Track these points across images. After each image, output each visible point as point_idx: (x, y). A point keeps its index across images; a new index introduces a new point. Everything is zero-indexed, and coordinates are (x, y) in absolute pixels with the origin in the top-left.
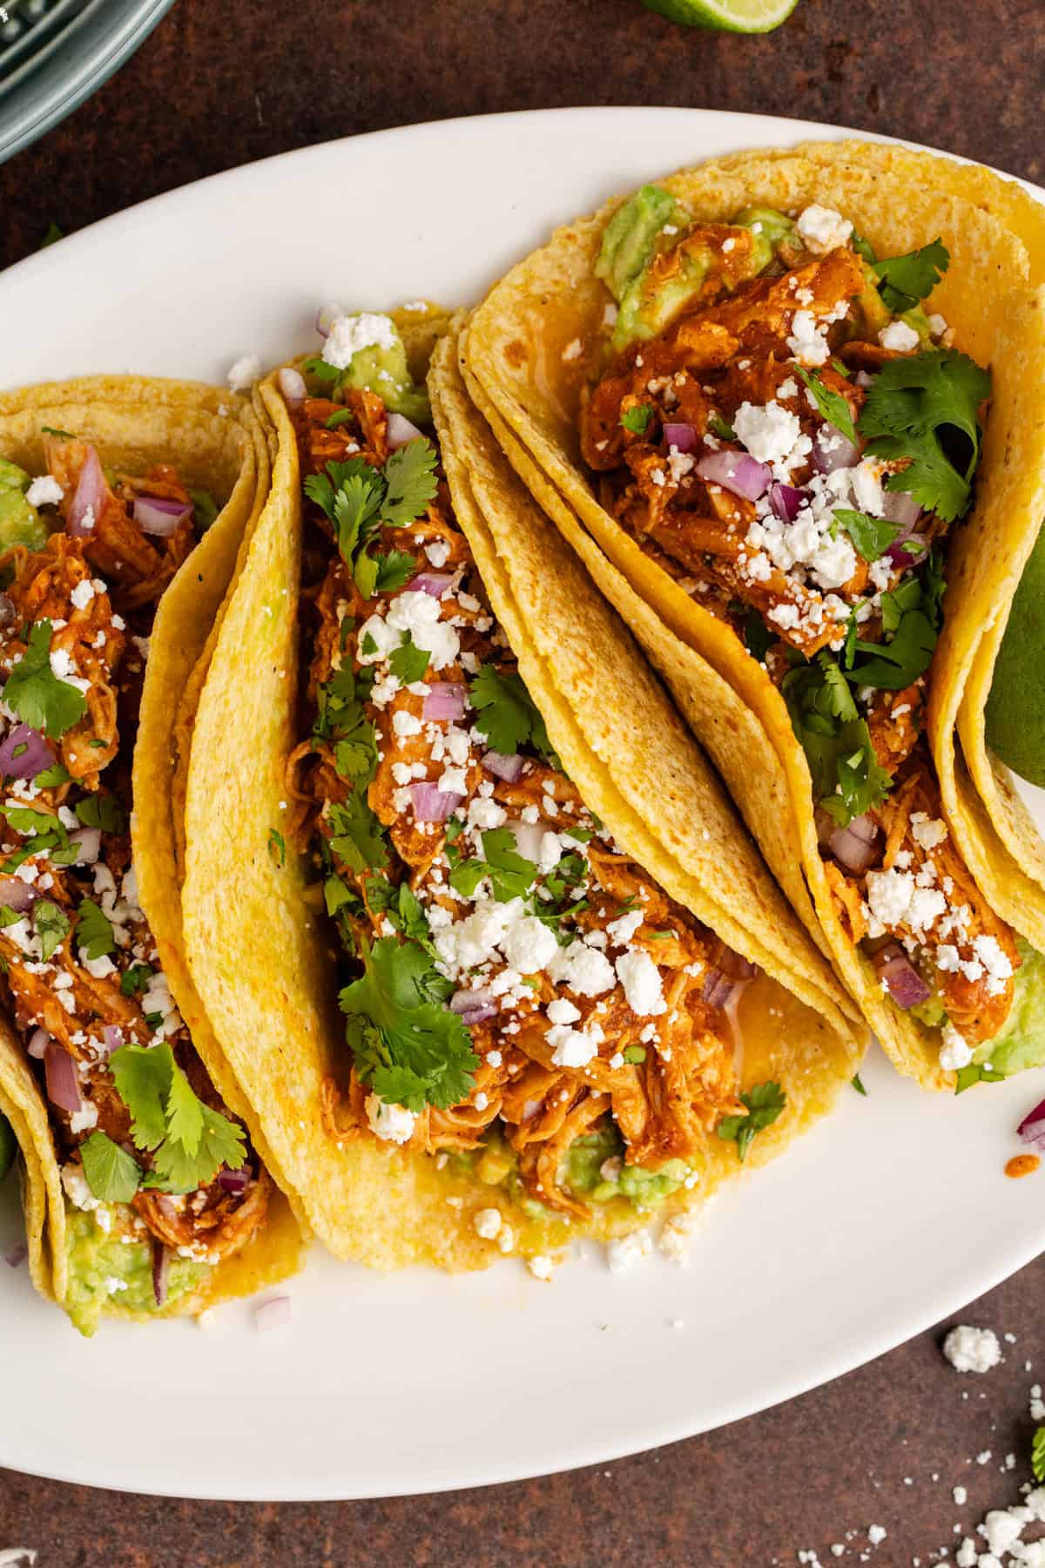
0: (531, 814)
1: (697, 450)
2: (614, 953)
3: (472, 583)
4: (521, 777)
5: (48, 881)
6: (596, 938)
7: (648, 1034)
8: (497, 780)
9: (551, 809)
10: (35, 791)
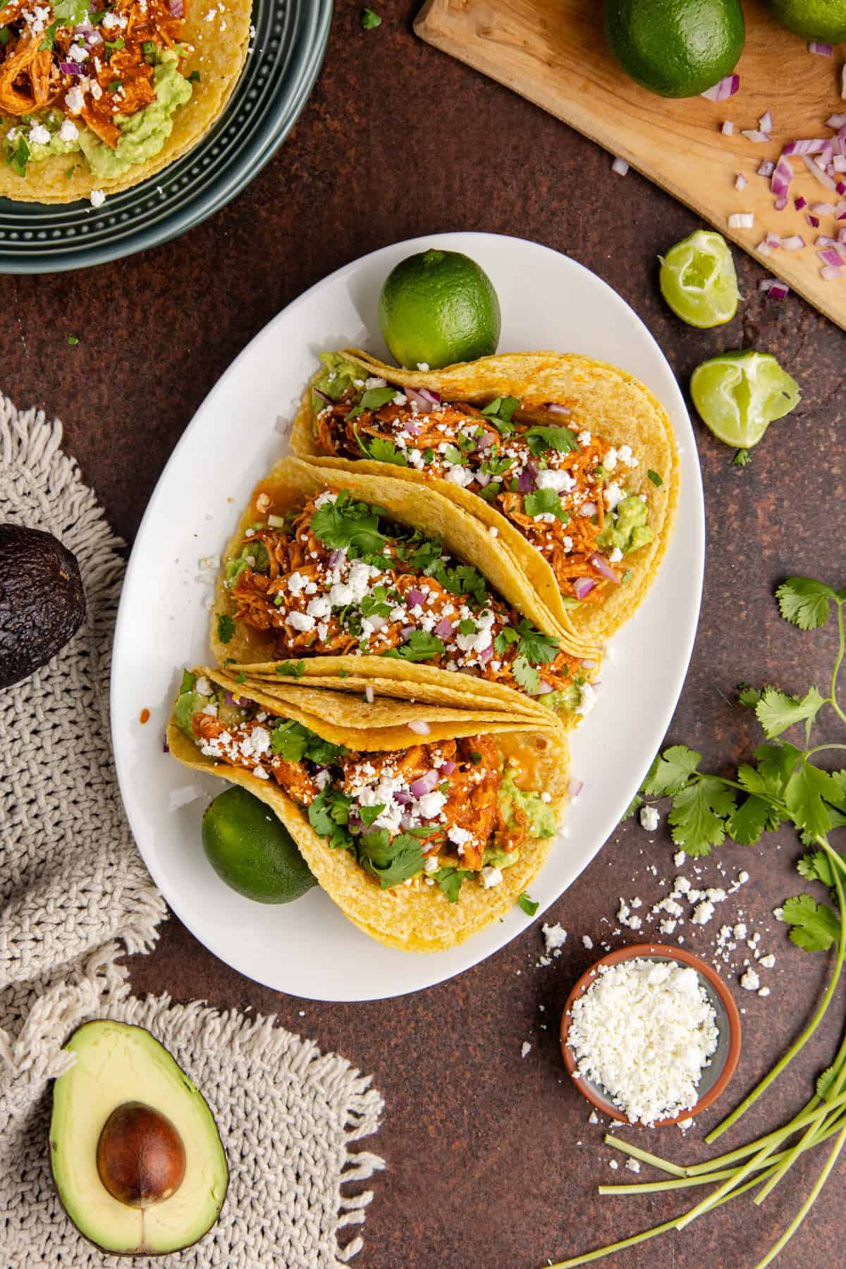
0: (385, 629)
1: (441, 772)
2: (318, 620)
3: (478, 671)
4: (400, 635)
5: (481, 456)
6: (327, 619)
7: (283, 610)
8: (405, 626)
9: (381, 636)
10: (515, 476)
